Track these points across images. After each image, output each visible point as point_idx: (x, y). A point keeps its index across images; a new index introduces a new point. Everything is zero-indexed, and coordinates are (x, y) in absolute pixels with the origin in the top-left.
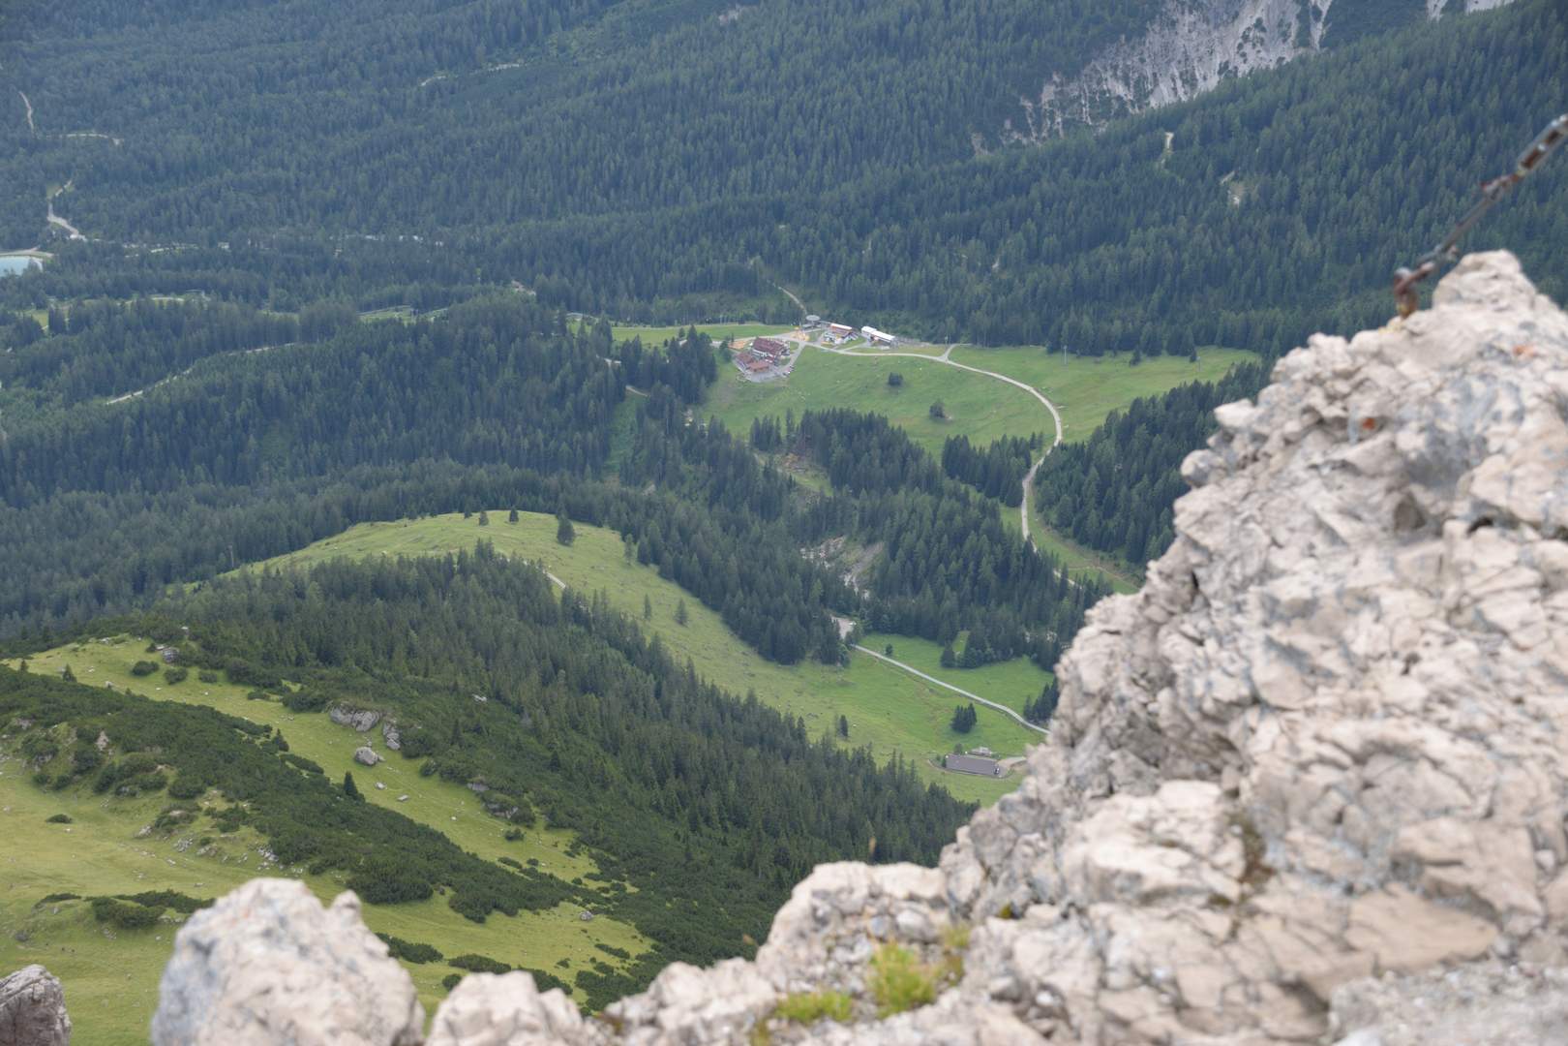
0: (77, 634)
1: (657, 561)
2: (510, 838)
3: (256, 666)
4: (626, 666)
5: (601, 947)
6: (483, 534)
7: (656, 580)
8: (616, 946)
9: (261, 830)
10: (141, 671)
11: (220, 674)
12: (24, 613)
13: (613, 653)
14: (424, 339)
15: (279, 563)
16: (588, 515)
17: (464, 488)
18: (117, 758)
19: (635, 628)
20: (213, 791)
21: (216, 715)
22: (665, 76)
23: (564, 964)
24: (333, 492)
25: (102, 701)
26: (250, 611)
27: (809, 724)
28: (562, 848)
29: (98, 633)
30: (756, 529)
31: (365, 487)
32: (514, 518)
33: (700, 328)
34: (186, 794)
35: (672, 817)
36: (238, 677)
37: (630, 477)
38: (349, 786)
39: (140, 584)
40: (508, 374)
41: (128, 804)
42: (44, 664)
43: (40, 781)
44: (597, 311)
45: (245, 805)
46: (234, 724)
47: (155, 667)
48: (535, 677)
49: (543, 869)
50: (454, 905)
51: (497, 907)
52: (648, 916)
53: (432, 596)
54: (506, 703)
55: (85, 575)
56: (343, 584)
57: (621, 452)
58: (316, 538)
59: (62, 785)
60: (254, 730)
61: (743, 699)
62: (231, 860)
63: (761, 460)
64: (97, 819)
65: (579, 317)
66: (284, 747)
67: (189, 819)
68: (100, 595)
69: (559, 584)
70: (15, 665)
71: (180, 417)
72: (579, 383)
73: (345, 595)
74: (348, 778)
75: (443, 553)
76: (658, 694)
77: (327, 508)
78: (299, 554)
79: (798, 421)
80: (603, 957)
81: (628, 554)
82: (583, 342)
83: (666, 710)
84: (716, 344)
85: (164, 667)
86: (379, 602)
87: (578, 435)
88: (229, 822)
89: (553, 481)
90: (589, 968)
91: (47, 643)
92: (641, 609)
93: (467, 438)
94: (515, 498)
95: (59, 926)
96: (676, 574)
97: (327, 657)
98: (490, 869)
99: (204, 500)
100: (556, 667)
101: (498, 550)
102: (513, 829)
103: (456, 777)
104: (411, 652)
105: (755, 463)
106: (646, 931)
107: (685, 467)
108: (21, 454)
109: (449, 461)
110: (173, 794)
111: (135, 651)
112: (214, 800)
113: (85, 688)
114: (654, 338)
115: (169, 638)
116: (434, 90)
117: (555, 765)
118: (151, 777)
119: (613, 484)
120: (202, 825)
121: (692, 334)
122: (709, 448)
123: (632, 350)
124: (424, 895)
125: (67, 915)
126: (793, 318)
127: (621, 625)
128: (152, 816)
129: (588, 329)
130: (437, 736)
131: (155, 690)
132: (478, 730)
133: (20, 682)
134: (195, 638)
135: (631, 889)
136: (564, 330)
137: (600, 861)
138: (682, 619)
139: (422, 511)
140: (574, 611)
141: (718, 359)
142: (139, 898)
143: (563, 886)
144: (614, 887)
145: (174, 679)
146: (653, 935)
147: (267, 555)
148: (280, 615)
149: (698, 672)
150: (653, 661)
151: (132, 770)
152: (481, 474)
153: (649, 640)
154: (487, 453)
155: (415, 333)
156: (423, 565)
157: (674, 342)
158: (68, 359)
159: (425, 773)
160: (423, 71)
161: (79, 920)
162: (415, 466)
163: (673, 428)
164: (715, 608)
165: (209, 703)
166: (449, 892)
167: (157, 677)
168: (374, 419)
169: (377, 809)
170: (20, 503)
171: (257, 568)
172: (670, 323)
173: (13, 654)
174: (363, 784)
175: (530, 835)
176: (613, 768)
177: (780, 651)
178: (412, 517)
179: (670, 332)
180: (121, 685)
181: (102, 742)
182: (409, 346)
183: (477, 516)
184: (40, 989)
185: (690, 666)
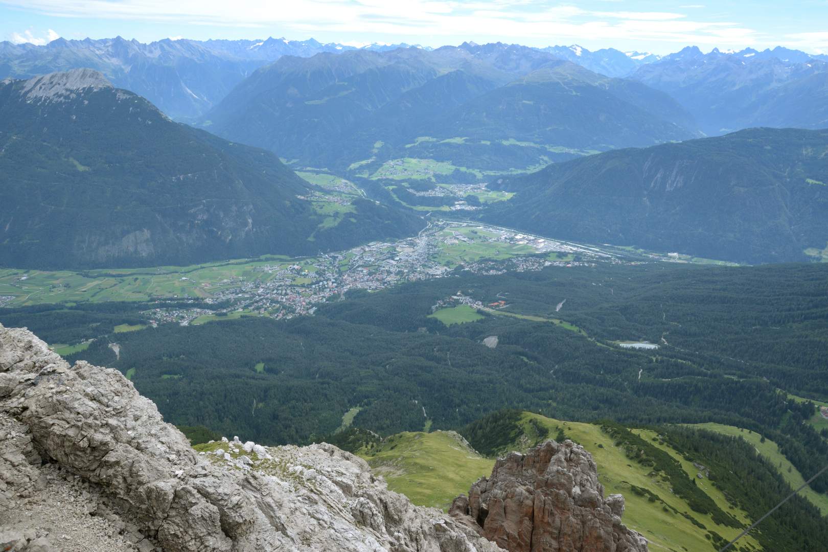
0: (643, 427)
1: (786, 455)
2: (731, 508)
3: (679, 447)
4: (771, 477)
5: (748, 543)
6: (741, 434)
7: (785, 459)
8: (753, 544)
9: (671, 484)
10: (654, 440)
11: (671, 446)
12: (633, 419)
13: (768, 472)
14: (738, 385)
15: (690, 426)
16: (771, 438)
17: (739, 422)
18: (644, 457)
19: (776, 469)
20: (663, 471)
21: (668, 455)
22: (818, 339)
23: (737, 543)
24: (707, 413)
25: (644, 443)
26: (681, 434)
28: (743, 515)
29: (648, 429)
30: (817, 455)
31: (715, 414)
32: (750, 432)
33: (812, 401)
34: (657, 470)
35: (775, 519)
36: (675, 448)
37: (783, 431)
38: (694, 481)
39: (659, 420)
40: (758, 398)
41: (644, 468)
42: (635, 432)
43: (627, 456)
44: (785, 389)
45: (669, 477)
46: (672, 458)
47: (657, 440)
48: (746, 471)
49: (737, 518)
50: (713, 518)
51: (723, 523)
52: (763, 541)
53: (725, 444)
54: (737, 475)
55: (648, 415)
56: (704, 435)
57: (783, 424)
58: (701, 422)
59: (631, 458)
60: (676, 461)
61: (803, 497)
62: (663, 488)
63: (823, 438)
64: (637, 468)
65: (779, 390)
66: (681, 467)
67: (656, 476)
68: (650, 421)
69: (758, 451)
70: (629, 430)
71: (677, 387)
72: (776, 405)
73: (704, 437)
74: (694, 479)
75: (730, 435)
76: (778, 487)
77: (705, 416)
78: (695, 425)
80: (748, 546)
81: (779, 450)
82: (779, 396)
83: (780, 492)
84: (816, 406)
85: (659, 440)
86: (712, 442)
87: (772, 418)
88: (665, 479)
89: (763, 426)
90: (744, 547)
91: (636, 427)
92: (779, 465)
93: (743, 410)
94: (752, 428)
95: (623, 488)
96: (790, 459)
97: (696, 450)
98: (724, 513)
99: (677, 406)
100: (752, 471)
101: (744, 439)
102: (732, 506)
103: (720, 488)
104: (716, 455)
105: (820, 439)
106: (761, 544)
107: (800, 434)
108: (642, 386)
109: (737, 414)
110: (654, 469)
111: (654, 435)
112: (662, 473)
113: (642, 439)
114: (799, 400)
115: (662, 434)
116: (756, 329)
117: (746, 494)
118: (651, 463)
119: (778, 432)
120: (659, 478)
121: (810, 402)
122: (809, 432)
123: (792, 402)
124: (706, 513)
125: (626, 487)
127: (772, 467)
128: (649, 472)
129: (781, 393)
130: (718, 477)
131: (656, 445)
132: (729, 479)
133: (629, 434)
134: (667, 436)
135: (760, 532)
136: (774, 392)
137: (753, 522)
138: (790, 471)
139: (727, 424)
140: (760, 459)
141: (816, 410)
142: (641, 489)
143: (742, 524)
144: (755, 530)
145: (661, 444)
146: (763, 546)
147: (688, 423)
148: (688, 437)
149: (791, 486)
150: (779, 478)
151: (647, 460)
152: (745, 419)
153: (779, 473)
154: (748, 415)
155: (736, 383)
156: (724, 436)
157: (804, 403)
158: (657, 369)
159: (713, 485)
160: (754, 325)
161: (628, 488)
162: (728, 413)
163: (799, 423)
164: (800, 471)
165: (667, 451)
166: (712, 515)
167: (657, 442)
168: (721, 400)
169: (699, 489)
170: (639, 396)
171: (685, 425)
172: (804, 398)
173: (629, 428)
174: (697, 482)
175: (736, 509)
176: (761, 500)
178: (725, 424)
179: (804, 400)
180: (649, 441)
181: (642, 452)
182: (734, 385)
183: (741, 429)
184: (621, 499)
185: (789, 483)
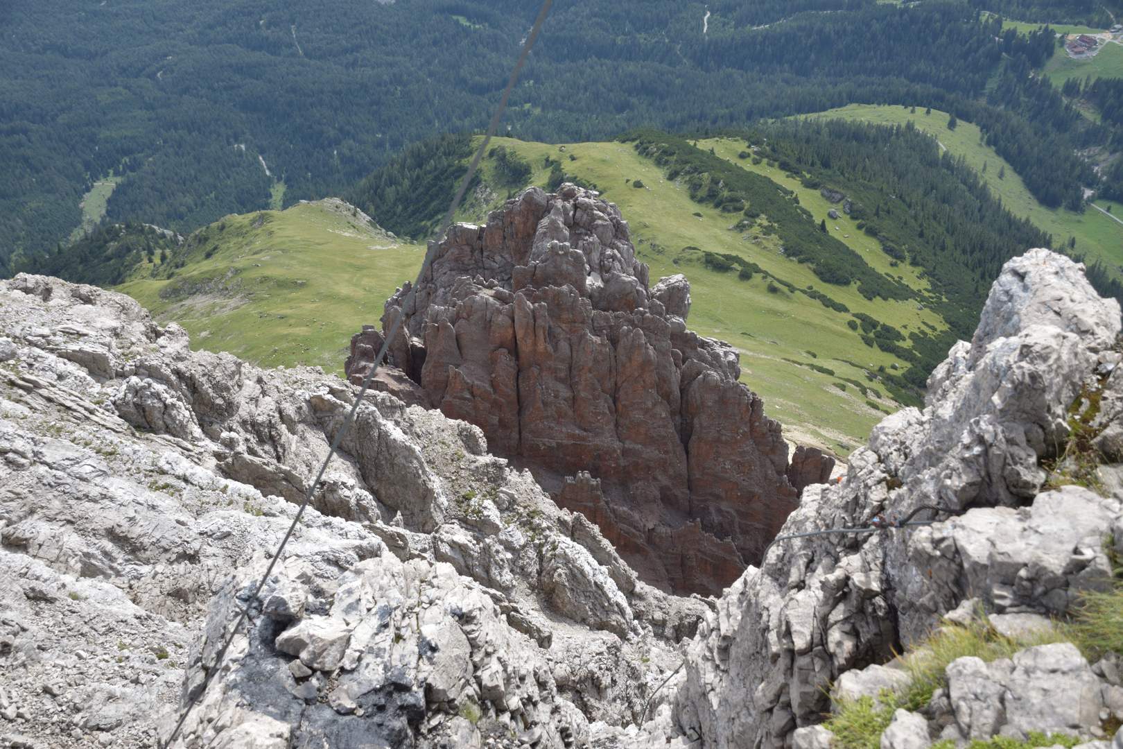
0: (720, 134)
1: (995, 145)
2: (892, 265)
3: (793, 163)
4: (967, 194)
5: (924, 323)
6: (911, 118)
7: (994, 154)
8: (931, 323)
9: (781, 237)
10: (743, 156)
11: (776, 164)
12: (700, 120)
13: (962, 186)
14: (906, 16)
15: (812, 116)
16: (967, 118)
17: (907, 94)
18: (726, 193)
19: (976, 176)
20: (763, 216)
21: (770, 181)
23: (905, 327)
24: (844, 86)
25: (724, 166)
26: (795, 136)
27: (1054, 238)
28: (916, 274)
29: (729, 135)
30: (1053, 136)
31: (859, 86)
32: (928, 112)
33: (1051, 26)
34: (752, 215)
35: (973, 270)
36: (784, 166)
37: (993, 101)
38: (823, 227)
39: (750, 116)
40: (943, 39)
41: (726, 214)
42: (704, 145)
43: (693, 197)
44: (998, 11)
45: (776, 225)
46: (778, 187)
47: (749, 155)
48: (921, 191)
49: (904, 282)
50: (861, 290)
51: (879, 295)
52: (951, 313)
53: (880, 144)
54: (904, 201)
55: (727, 107)
56: (840, 131)
57: (992, 85)
58: (832, 107)
59: (701, 201)
60: (786, 192)
61: (1023, 220)
62: (765, 248)
63: (1065, 101)
64: (712, 217)
65: (987, 13)
66: (798, 202)
67: (751, 226)
68: (732, 118)
69: (943, 148)
70: (692, 143)
71: (783, 40)
72: (978, 48)
73: (839, 136)
74: (823, 222)
75: (889, 124)
76: (980, 210)
77: (840, 94)
78: (822, 114)
79: (1092, 82)
80: (924, 328)
81: (982, 139)
82: (986, 27)
83: (982, 218)
84: (1058, 35)
85: (753, 156)
86: (854, 143)
87: (971, 75)
88: (768, 231)
89: (952, 96)
90: (916, 331)
91: (706, 135)
92: (982, 167)
93: (914, 69)
94: (931, 103)
95: (690, 260)
96: (1003, 153)
97: (826, 165)
98: (879, 277)
99: (787, 82)
100: (932, 188)
101: (917, 127)
102: (894, 260)
103: (872, 232)
104: (864, 169)
105: (1061, 101)
106: (947, 320)
107: (1023, 99)
108: (712, 47)
109: (903, 79)
110: (746, 214)
111: (741, 146)
112: (763, 220)
113: (718, 159)
114: (1024, 29)
115: (756, 143)
117: (921, 235)
118: (738, 205)
119: (983, 102)
120: (756, 230)
121: (1046, 29)
122: (1040, 92)
123: (1012, 34)
124: (847, 283)
125: (694, 257)
126: (1106, 26)
127: (969, 173)
128: (735, 222)
129: (991, 21)
130: (868, 211)
131: (747, 166)
132: (888, 212)
133: (693, 150)
134: (768, 145)
135: (944, 300)
136: (977, 19)
137: (933, 284)
138: (1001, 176)
139: (885, 102)
140: (947, 162)
141: (1057, 44)
142: (724, 256)
143: (913, 292)
144: (936, 297)
145: (756, 162)
146: (950, 323)
147: (808, 112)
148: (808, 141)
149: (1003, 203)
150: (982, 194)
151: (732, 200)
152: (918, 88)
153: (981, 183)
154: (921, 78)
155: (902, 12)
156: (879, 127)
157: (1035, 32)
158: (740, 6)
159: (860, 227)
161: (698, 259)
162: (886, 79)
163: (1022, 78)
164: (1020, 173)
165: (769, 176)
166: (859, 283)
167: (749, 160)
168: (872, 53)
169: (833, 238)
170: (707, 70)
171: (802, 117)
172: (1035, 22)
173: (692, 138)
174: (830, 225)
175: (901, 265)
176: (949, 242)
177: (1049, 201)
178: (879, 104)
179: (1034, 27)
180: (734, 160)
181: (721, 184)
182: (897, 18)
183: (910, 108)
184: (682, 285)
185: (1000, 200)
